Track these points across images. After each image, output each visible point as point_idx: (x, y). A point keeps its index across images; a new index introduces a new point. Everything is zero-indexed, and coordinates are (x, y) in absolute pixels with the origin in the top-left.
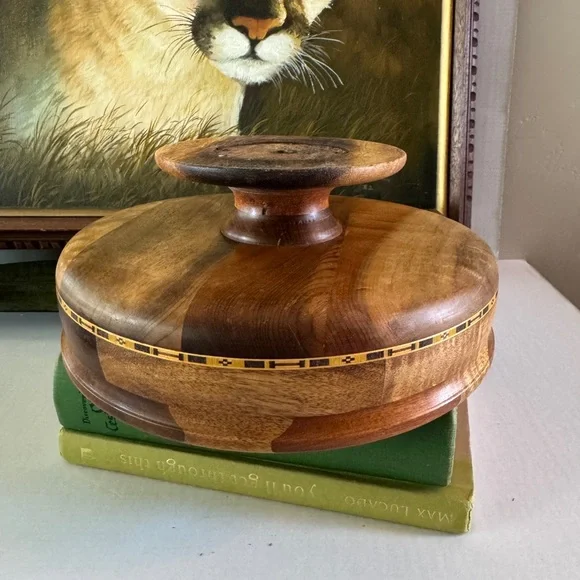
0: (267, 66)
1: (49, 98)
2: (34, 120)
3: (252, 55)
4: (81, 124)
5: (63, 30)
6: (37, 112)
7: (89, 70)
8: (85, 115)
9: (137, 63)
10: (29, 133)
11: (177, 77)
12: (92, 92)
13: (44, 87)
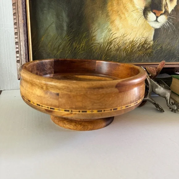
0: (160, 24)
1: (107, 30)
2: (103, 37)
3: (156, 21)
4: (116, 38)
5: (111, 10)
6: (104, 34)
7: (118, 22)
8: (117, 35)
9: (130, 21)
10: (102, 41)
11: (139, 25)
12: (118, 29)
13: (106, 27)
